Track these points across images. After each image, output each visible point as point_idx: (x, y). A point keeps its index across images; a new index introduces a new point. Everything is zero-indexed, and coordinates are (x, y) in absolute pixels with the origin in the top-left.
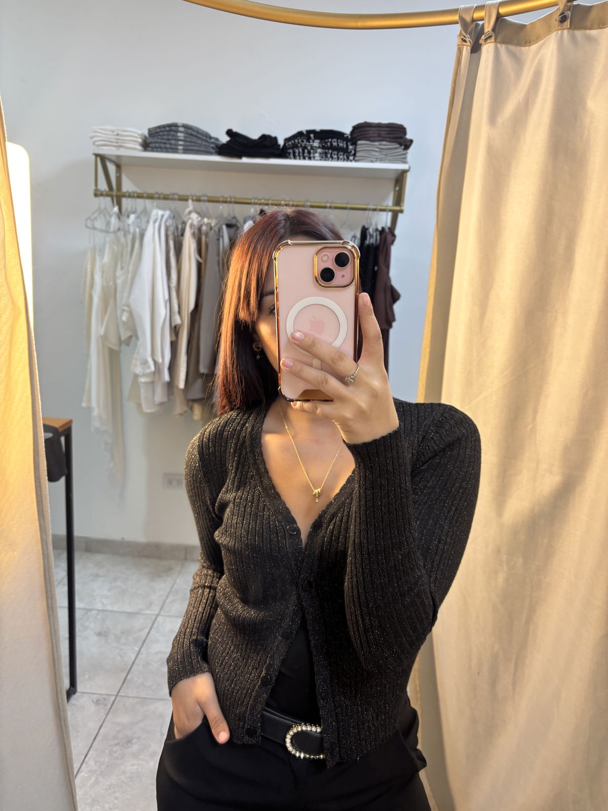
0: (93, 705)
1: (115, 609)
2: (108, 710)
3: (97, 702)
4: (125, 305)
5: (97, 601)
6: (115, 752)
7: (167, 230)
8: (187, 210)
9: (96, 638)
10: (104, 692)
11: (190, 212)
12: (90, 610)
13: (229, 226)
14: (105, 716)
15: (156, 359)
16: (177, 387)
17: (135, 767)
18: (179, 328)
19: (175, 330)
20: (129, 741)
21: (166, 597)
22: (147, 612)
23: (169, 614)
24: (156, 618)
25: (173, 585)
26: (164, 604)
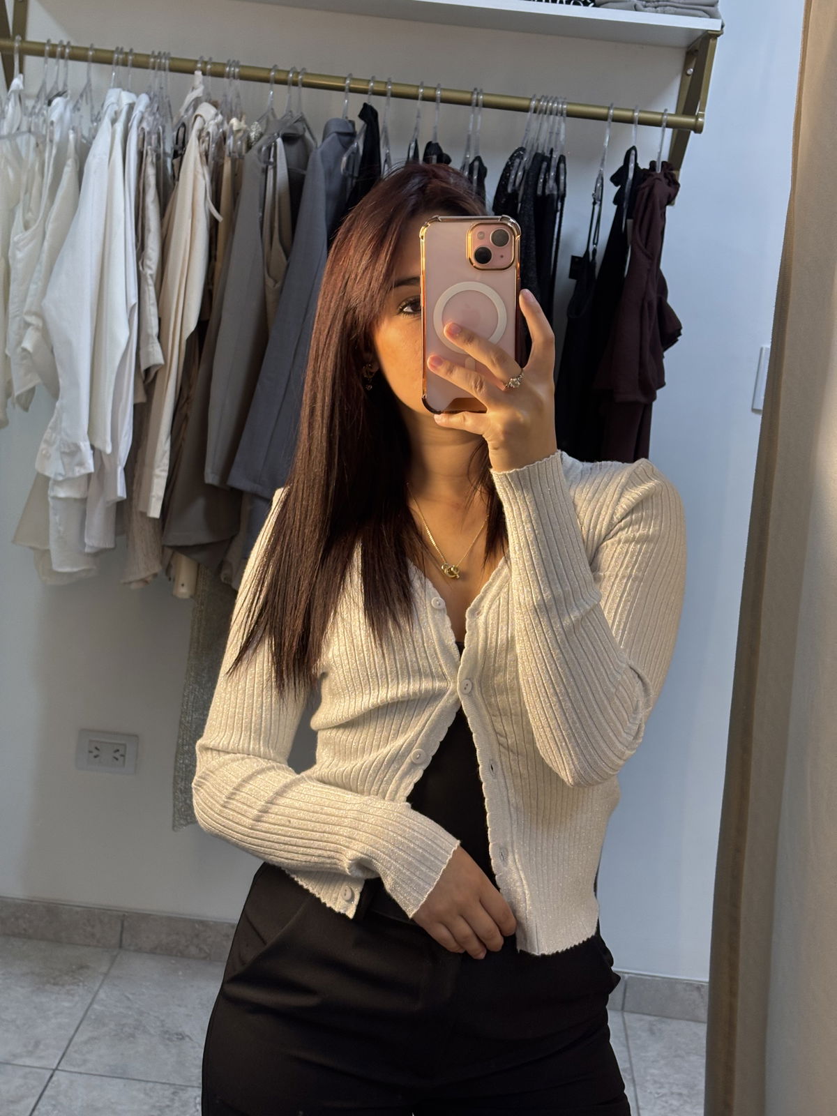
4: (29, 313)
7: (142, 141)
8: (191, 97)
11: (197, 103)
13: (288, 139)
15: (98, 445)
16: (144, 514)
18: (156, 374)
19: (148, 379)
21: (72, 1032)
22: (28, 1062)
23: (82, 1070)
24: (51, 1076)
25: (91, 1004)
26: (67, 1047)
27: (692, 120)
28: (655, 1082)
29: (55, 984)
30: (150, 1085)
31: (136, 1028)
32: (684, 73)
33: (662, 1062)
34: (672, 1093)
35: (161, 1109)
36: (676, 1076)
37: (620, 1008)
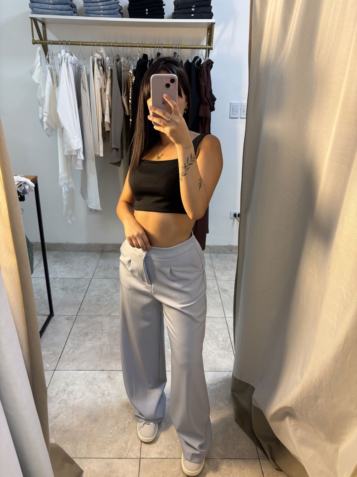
0: (66, 320)
1: (69, 277)
2: (73, 322)
3: (68, 319)
5: (59, 274)
6: (81, 339)
9: (61, 291)
10: (70, 314)
12: (56, 278)
14: (72, 325)
17: (91, 345)
20: (87, 334)
21: (95, 270)
22: (86, 277)
23: (98, 278)
24: (91, 280)
25: (98, 264)
26: (94, 273)
27: (210, 47)
28: (218, 267)
29: (90, 260)
30: (113, 279)
31: (108, 268)
32: (207, 35)
33: (219, 263)
34: (222, 269)
35: (116, 284)
36: (222, 265)
37: (209, 252)
